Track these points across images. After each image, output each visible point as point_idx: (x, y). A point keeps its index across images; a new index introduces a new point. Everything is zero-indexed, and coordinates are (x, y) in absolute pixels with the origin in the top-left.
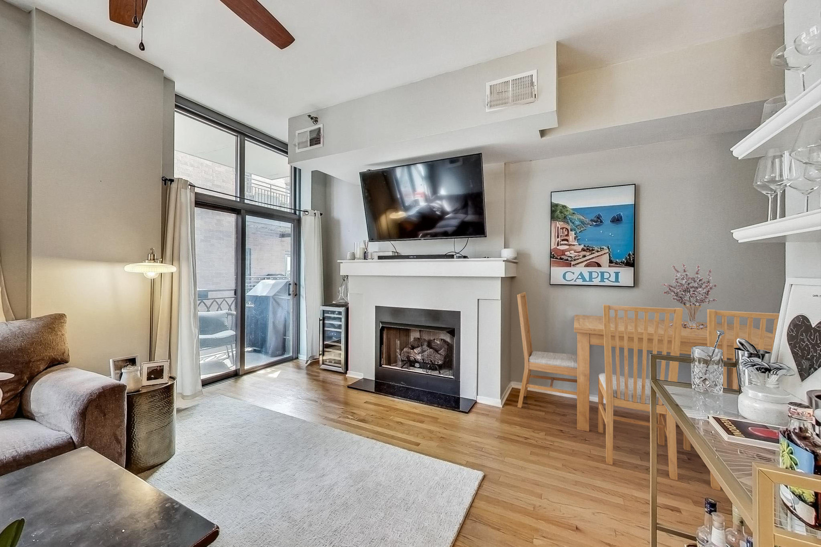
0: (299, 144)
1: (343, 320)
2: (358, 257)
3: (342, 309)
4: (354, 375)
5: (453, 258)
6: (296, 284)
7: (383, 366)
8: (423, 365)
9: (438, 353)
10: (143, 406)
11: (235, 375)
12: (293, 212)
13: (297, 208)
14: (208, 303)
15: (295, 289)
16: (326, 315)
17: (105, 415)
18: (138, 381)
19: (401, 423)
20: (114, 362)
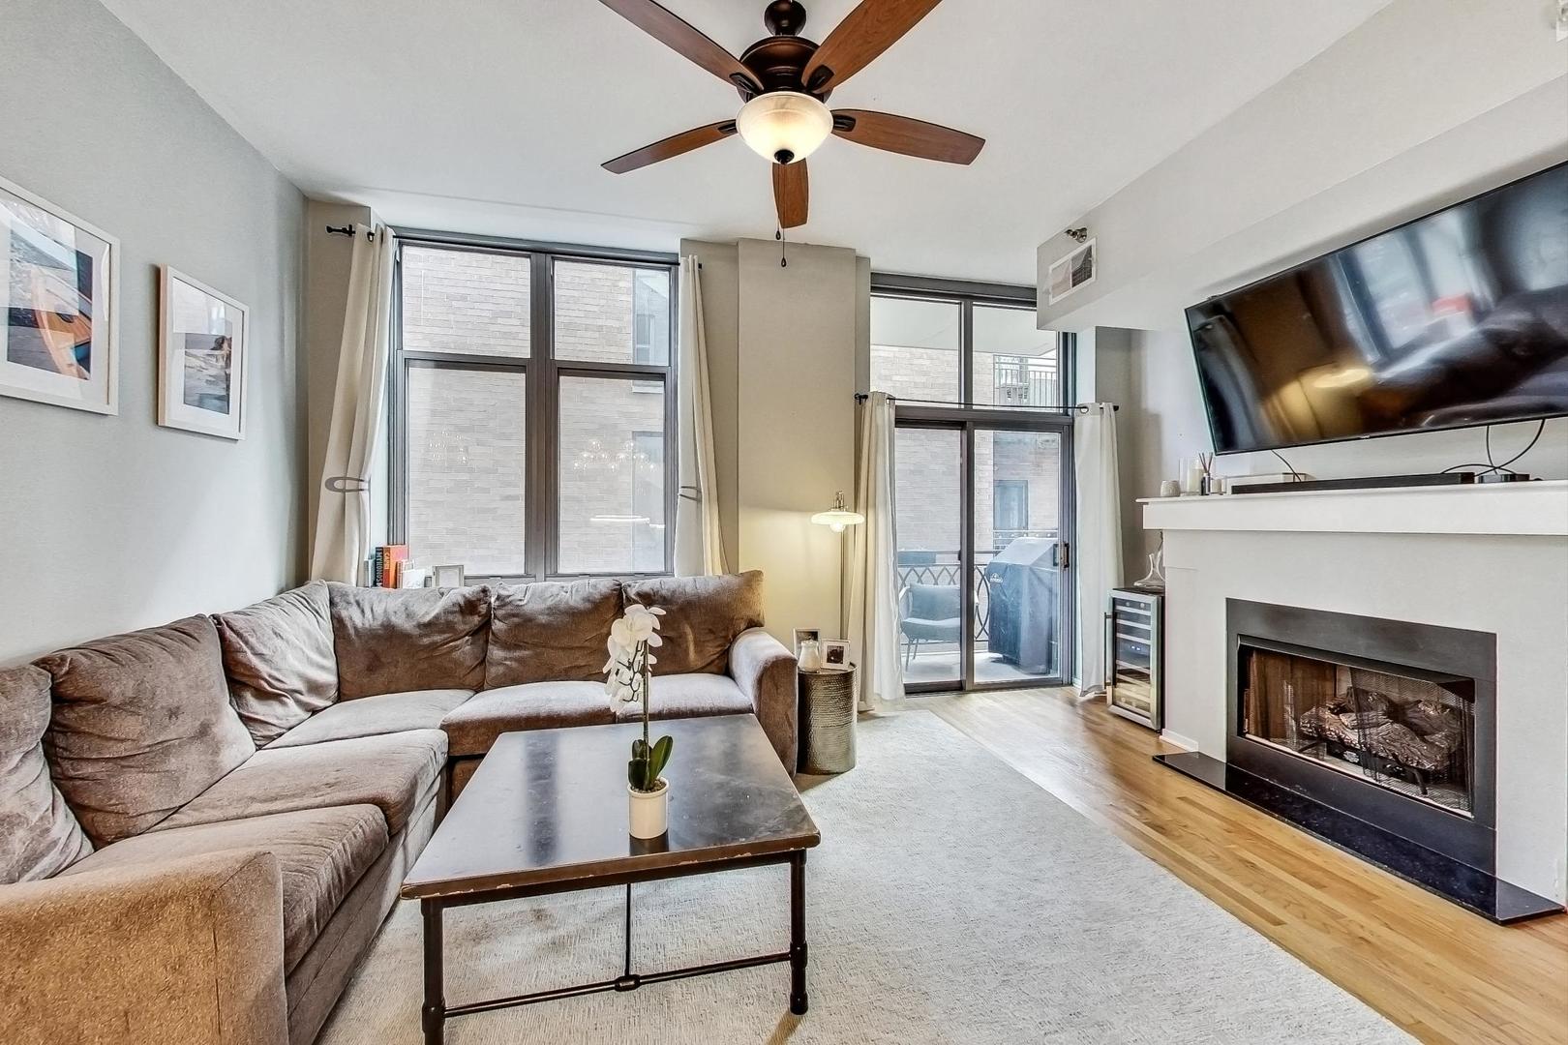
0: (1053, 289)
1: (1154, 622)
2: (1188, 489)
3: (1152, 600)
4: (1177, 739)
5: (1473, 482)
6: (1067, 545)
7: (1248, 736)
8: (1367, 758)
9: (1425, 741)
10: (819, 693)
11: (959, 688)
12: (1061, 411)
13: (1070, 405)
14: (936, 570)
15: (1066, 556)
16: (1119, 608)
17: (777, 689)
18: (815, 659)
19: (1253, 865)
20: (797, 632)
